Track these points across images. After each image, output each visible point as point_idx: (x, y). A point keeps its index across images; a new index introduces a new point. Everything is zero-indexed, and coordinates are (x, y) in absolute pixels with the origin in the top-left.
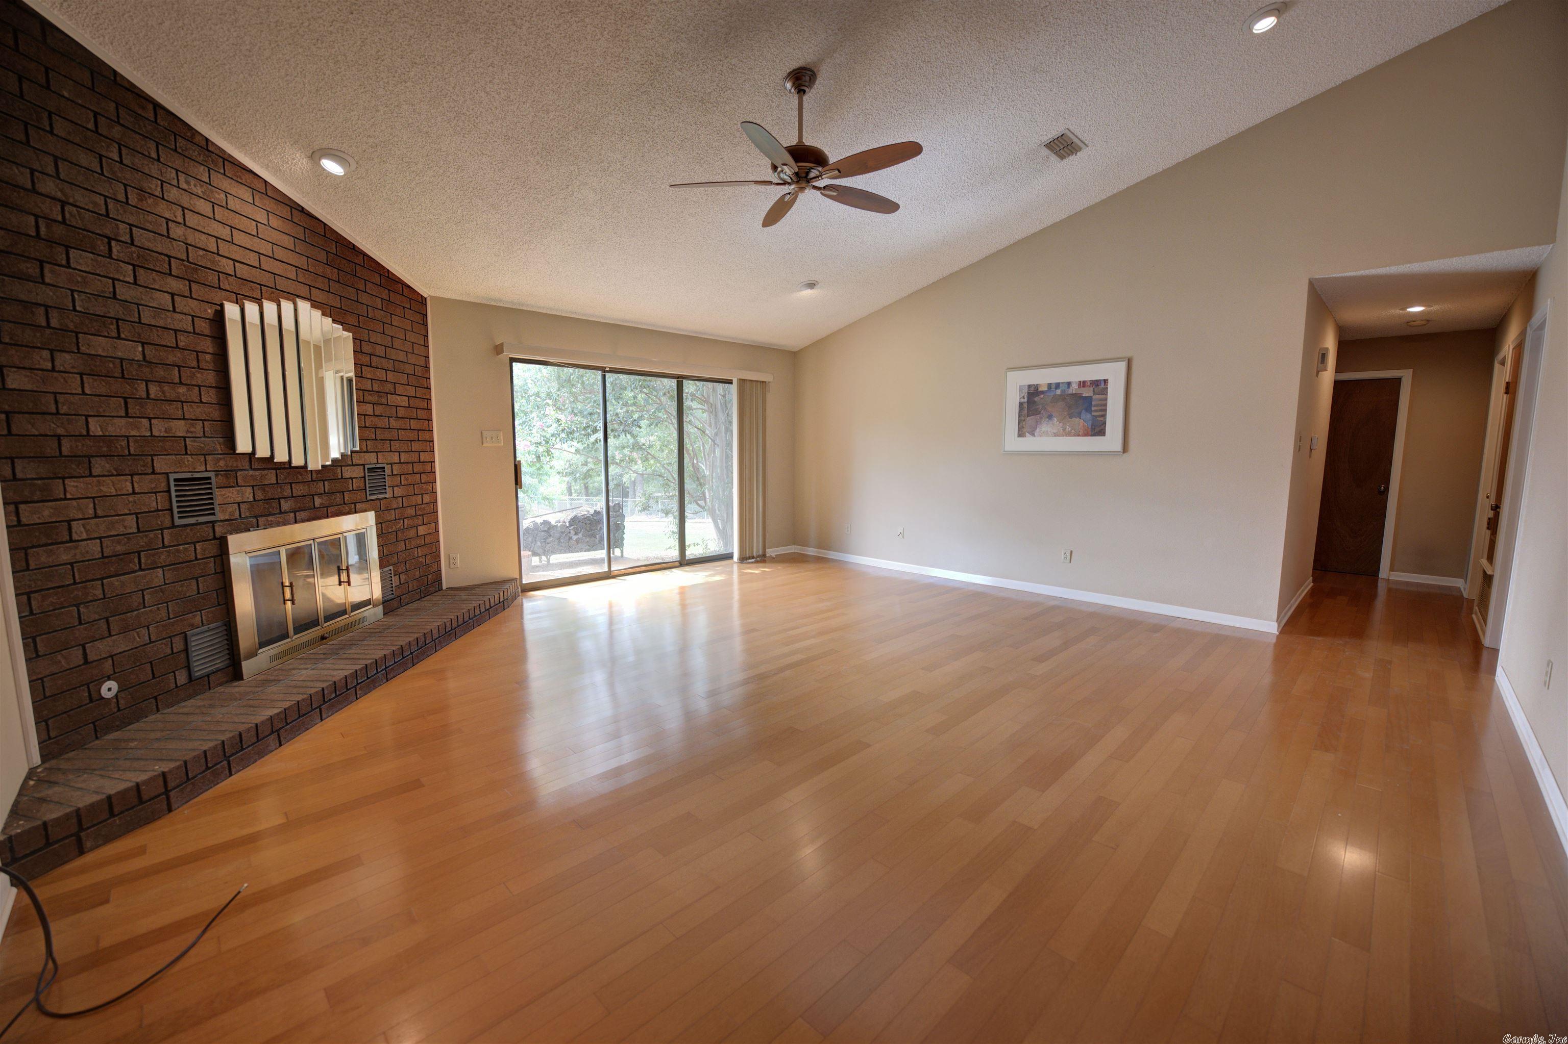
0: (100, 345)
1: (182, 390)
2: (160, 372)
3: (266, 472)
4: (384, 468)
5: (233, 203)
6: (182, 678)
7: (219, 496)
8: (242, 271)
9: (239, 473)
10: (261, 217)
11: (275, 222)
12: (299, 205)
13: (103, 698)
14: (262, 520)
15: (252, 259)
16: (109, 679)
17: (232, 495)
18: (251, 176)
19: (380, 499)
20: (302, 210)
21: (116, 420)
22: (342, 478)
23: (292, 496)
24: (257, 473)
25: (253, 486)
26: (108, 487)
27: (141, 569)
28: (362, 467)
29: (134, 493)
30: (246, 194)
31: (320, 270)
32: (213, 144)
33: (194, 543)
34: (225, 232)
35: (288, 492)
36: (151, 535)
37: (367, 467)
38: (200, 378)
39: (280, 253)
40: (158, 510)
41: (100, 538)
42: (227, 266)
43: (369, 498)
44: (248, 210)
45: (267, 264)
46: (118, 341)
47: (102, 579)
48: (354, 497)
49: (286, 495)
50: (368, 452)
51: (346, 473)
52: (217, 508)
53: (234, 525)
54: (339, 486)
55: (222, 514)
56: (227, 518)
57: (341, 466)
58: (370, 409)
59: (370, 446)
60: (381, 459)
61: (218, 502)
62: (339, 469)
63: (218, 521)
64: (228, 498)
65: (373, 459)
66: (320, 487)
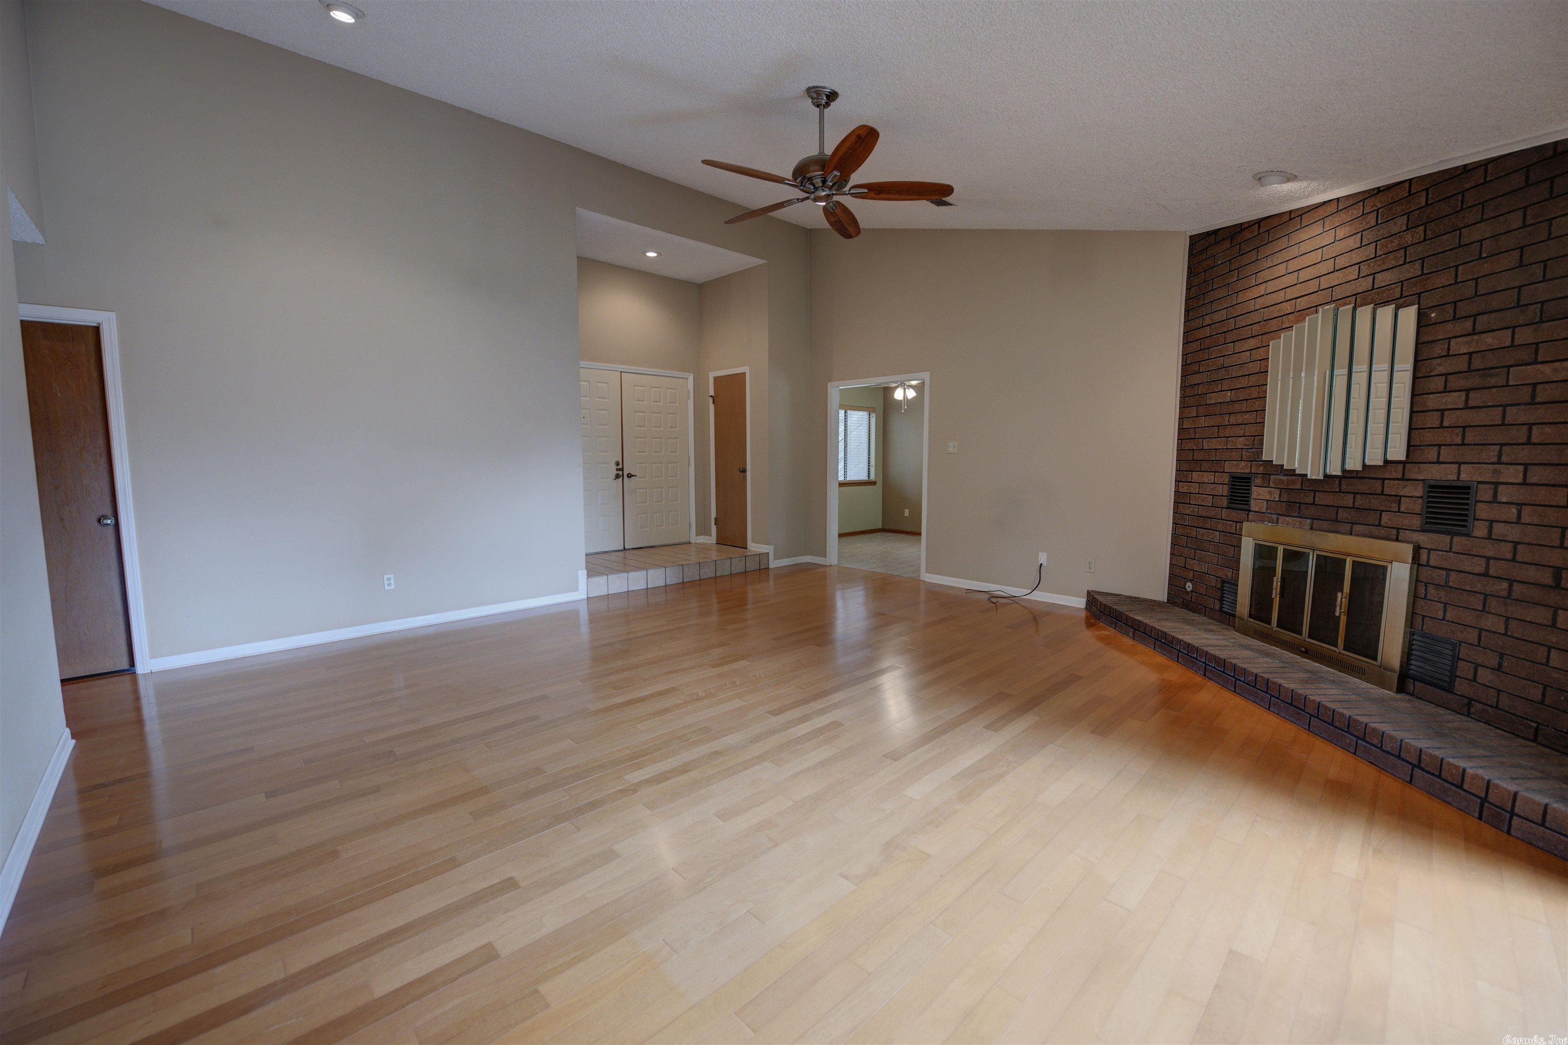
1: (1246, 416)
2: (1237, 407)
4: (1467, 488)
6: (1217, 605)
7: (1255, 492)
8: (1303, 303)
9: (1268, 476)
10: (1328, 238)
11: (1341, 233)
13: (1186, 589)
15: (1312, 287)
16: (1190, 581)
17: (1264, 493)
19: (1447, 534)
21: (1214, 440)
22: (1383, 493)
23: (1314, 504)
25: (1283, 491)
26: (1206, 477)
27: (1211, 529)
28: (1424, 483)
29: (1215, 483)
30: (1316, 229)
31: (1394, 244)
32: (1294, 210)
35: (1310, 498)
36: (1217, 510)
37: (1431, 483)
38: (1257, 404)
39: (1342, 262)
40: (1222, 496)
41: (1199, 505)
42: (1289, 307)
43: (1416, 526)
44: (1318, 242)
46: (1221, 393)
47: (1197, 527)
48: (1398, 520)
49: (1307, 501)
50: (1438, 462)
51: (1391, 488)
52: (1252, 501)
53: (1261, 517)
54: (1375, 503)
55: (1254, 506)
56: (1257, 510)
57: (1384, 479)
58: (1457, 399)
59: (1445, 453)
60: (1467, 475)
61: (1253, 497)
62: (1379, 483)
63: (1251, 511)
64: (1260, 495)
65: (1445, 474)
66: (1348, 500)
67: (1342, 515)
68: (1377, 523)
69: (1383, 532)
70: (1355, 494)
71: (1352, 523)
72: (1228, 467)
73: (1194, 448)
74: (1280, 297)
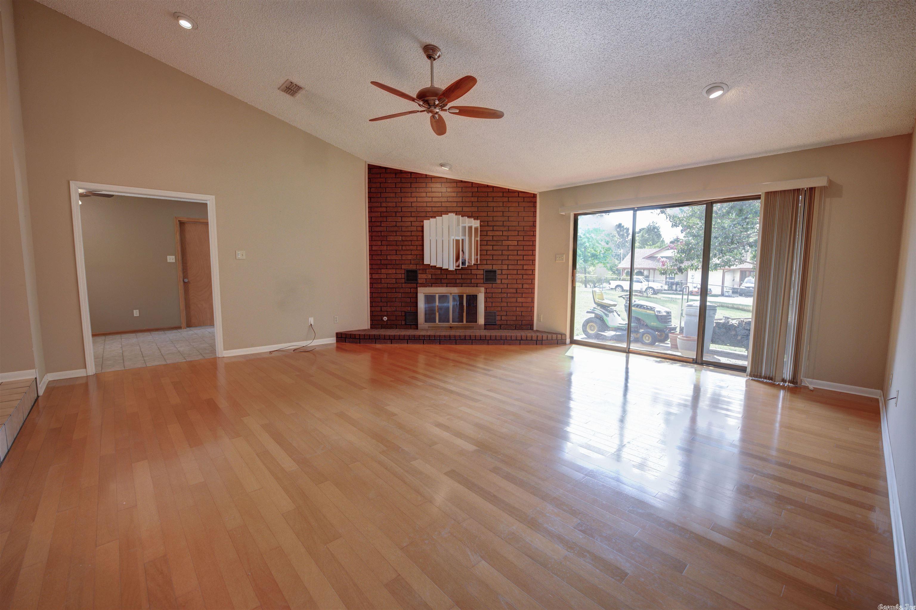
0: (391, 238)
1: (411, 247)
2: (406, 243)
3: (437, 270)
4: (496, 271)
5: (433, 190)
6: (403, 323)
7: (420, 276)
8: (435, 209)
9: (427, 270)
10: (444, 190)
11: (449, 190)
12: (460, 180)
13: (383, 320)
14: (433, 285)
15: (439, 204)
16: (386, 316)
17: (424, 276)
18: (441, 179)
19: (492, 283)
20: (462, 181)
21: (394, 256)
22: (471, 274)
23: (447, 278)
24: (433, 270)
25: (432, 274)
26: (390, 271)
27: (396, 292)
28: (483, 270)
29: (396, 273)
30: (438, 185)
31: (468, 200)
32: (428, 175)
33: (411, 288)
34: (430, 200)
35: (445, 277)
36: (399, 284)
37: (485, 270)
38: (417, 243)
39: (450, 199)
40: (401, 278)
41: (387, 283)
42: (429, 209)
43: (485, 282)
44: (439, 190)
45: (444, 204)
46: (396, 237)
47: (387, 293)
48: (477, 281)
49: (444, 278)
50: (487, 264)
51: (474, 272)
52: (419, 279)
53: (424, 285)
54: (469, 277)
55: (419, 281)
56: (421, 282)
57: (471, 270)
58: (490, 248)
59: (489, 262)
60: (495, 267)
61: (419, 278)
62: (470, 271)
63: (418, 283)
64: (421, 277)
65: (489, 268)
66: (460, 276)
67: (458, 281)
68: (470, 282)
69: (472, 285)
70: (462, 274)
71: (462, 284)
72: (403, 267)
73: (381, 259)
74: (425, 204)
